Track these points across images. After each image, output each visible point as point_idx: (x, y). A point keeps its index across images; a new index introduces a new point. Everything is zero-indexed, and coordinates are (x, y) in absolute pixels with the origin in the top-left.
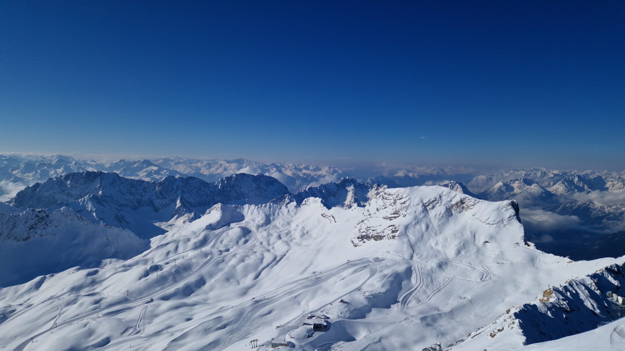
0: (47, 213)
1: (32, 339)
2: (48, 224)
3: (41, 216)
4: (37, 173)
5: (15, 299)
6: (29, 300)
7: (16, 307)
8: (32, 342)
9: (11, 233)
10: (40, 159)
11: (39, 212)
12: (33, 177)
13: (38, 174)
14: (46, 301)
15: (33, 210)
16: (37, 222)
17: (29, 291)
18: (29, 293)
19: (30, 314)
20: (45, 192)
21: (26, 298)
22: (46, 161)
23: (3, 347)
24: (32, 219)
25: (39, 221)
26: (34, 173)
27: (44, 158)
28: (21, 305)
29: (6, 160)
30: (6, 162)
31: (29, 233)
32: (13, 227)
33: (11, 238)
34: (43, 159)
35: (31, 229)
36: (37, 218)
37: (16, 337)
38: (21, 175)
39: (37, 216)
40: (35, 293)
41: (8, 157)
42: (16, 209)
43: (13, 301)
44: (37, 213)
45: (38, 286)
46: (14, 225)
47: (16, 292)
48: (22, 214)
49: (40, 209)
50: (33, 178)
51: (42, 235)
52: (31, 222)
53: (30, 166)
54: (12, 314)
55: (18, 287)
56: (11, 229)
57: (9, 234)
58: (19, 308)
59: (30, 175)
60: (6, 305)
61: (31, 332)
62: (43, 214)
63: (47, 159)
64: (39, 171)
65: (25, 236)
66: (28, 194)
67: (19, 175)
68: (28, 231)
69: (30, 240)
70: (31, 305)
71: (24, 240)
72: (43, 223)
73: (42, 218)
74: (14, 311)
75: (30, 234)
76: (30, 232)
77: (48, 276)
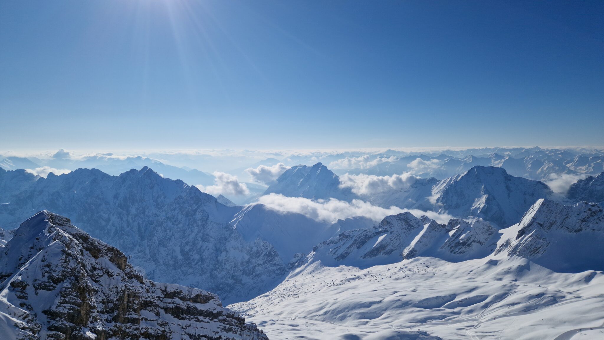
0: (601, 208)
1: (580, 330)
2: (601, 219)
3: (594, 210)
4: (590, 166)
5: (565, 286)
6: (578, 290)
7: (566, 294)
8: (580, 333)
9: (563, 223)
10: (594, 152)
11: (592, 206)
12: (586, 170)
13: (591, 167)
14: (595, 297)
15: (586, 203)
16: (589, 216)
17: (579, 282)
18: (578, 284)
19: (578, 305)
20: (598, 186)
21: (575, 288)
22: (600, 154)
23: (553, 328)
24: (585, 212)
25: (591, 215)
26: (587, 166)
27: (598, 151)
28: (570, 293)
29: (561, 154)
30: (561, 156)
31: (581, 226)
32: (567, 218)
33: (564, 227)
34: (597, 152)
35: (583, 221)
36: (589, 212)
37: (565, 322)
38: (574, 167)
39: (590, 210)
40: (584, 286)
41: (563, 151)
42: (569, 200)
43: (563, 288)
44: (590, 207)
45: (588, 279)
46: (567, 215)
47: (566, 280)
48: (576, 206)
49: (594, 203)
50: (586, 171)
51: (594, 230)
52: (583, 215)
53: (583, 160)
54: (562, 299)
55: (567, 275)
56: (564, 219)
57: (562, 223)
58: (569, 296)
59: (583, 168)
60: (556, 289)
61: (580, 323)
62: (596, 209)
63: (601, 152)
64: (592, 165)
65: (577, 227)
66: (581, 187)
67: (572, 168)
68: (580, 223)
69: (582, 232)
70: (580, 297)
71: (576, 231)
72: (596, 217)
73: (595, 213)
74: (564, 297)
75: (582, 226)
76: (582, 224)
77: (598, 272)
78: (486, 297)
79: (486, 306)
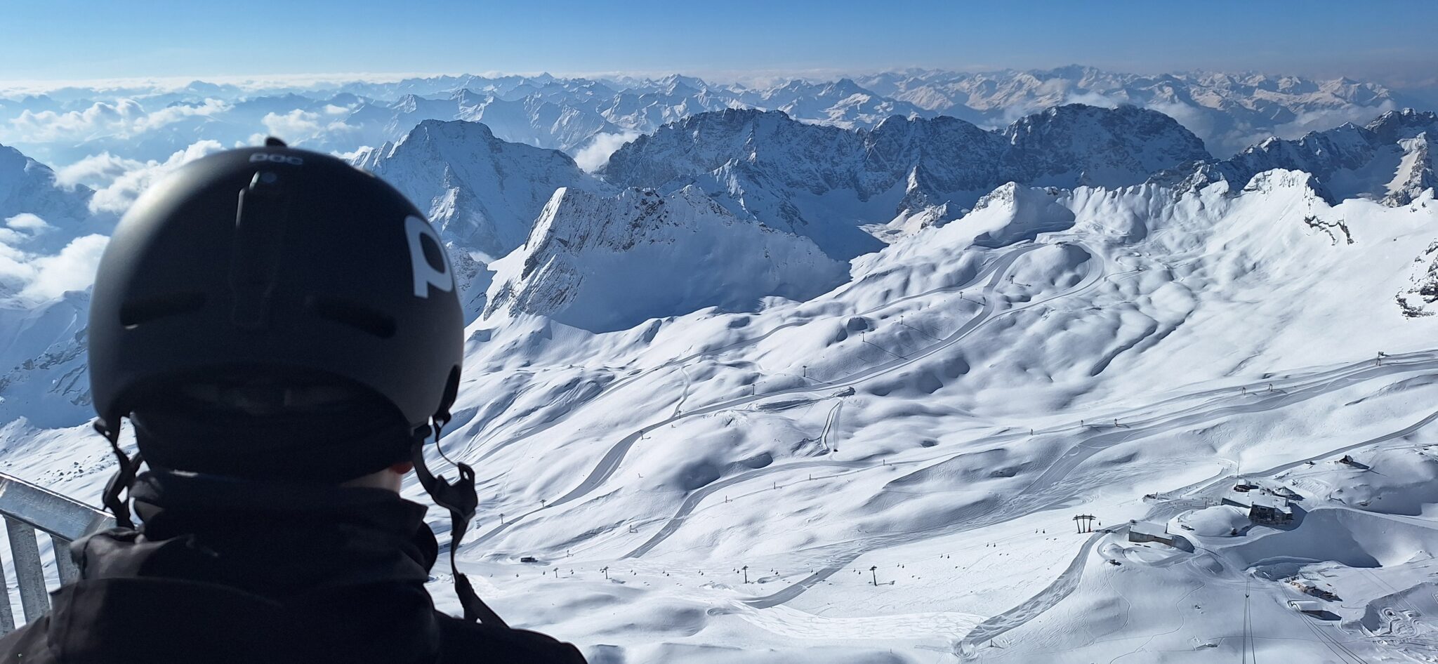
0: (661, 198)
1: (641, 432)
2: (662, 218)
3: (650, 203)
4: (641, 113)
5: (614, 356)
6: (634, 361)
7: (616, 372)
8: (641, 438)
9: (603, 234)
10: (646, 85)
11: (648, 194)
12: (634, 122)
13: (643, 116)
14: (662, 367)
15: (637, 190)
16: (644, 215)
17: (635, 344)
18: (635, 349)
19: (638, 388)
20: (656, 154)
21: (630, 356)
22: (656, 89)
23: (598, 440)
24: (636, 208)
25: (647, 213)
26: (636, 114)
27: (653, 83)
28: (623, 368)
29: (590, 89)
30: (589, 93)
31: (632, 235)
32: (608, 222)
33: (605, 242)
34: (651, 85)
35: (635, 226)
36: (644, 207)
37: (617, 425)
38: (615, 118)
39: (644, 202)
40: (644, 350)
41: (594, 83)
42: (611, 187)
43: (611, 360)
44: (645, 197)
45: (649, 336)
46: (609, 217)
47: (614, 345)
48: (621, 196)
49: (649, 189)
50: (635, 125)
51: (653, 241)
52: (635, 214)
53: (630, 101)
54: (610, 383)
55: (615, 336)
56: (604, 227)
57: (601, 234)
58: (620, 375)
59: (630, 118)
60: (600, 367)
61: (639, 420)
62: (656, 200)
63: (657, 85)
64: (644, 110)
65: (626, 241)
66: (629, 158)
67: (611, 120)
68: (630, 230)
69: (634, 248)
70: (639, 372)
71: (624, 248)
72: (655, 216)
73: (653, 207)
74: (613, 378)
75: (633, 237)
76: (634, 232)
77: (664, 320)
78: (474, 412)
79: (475, 431)
